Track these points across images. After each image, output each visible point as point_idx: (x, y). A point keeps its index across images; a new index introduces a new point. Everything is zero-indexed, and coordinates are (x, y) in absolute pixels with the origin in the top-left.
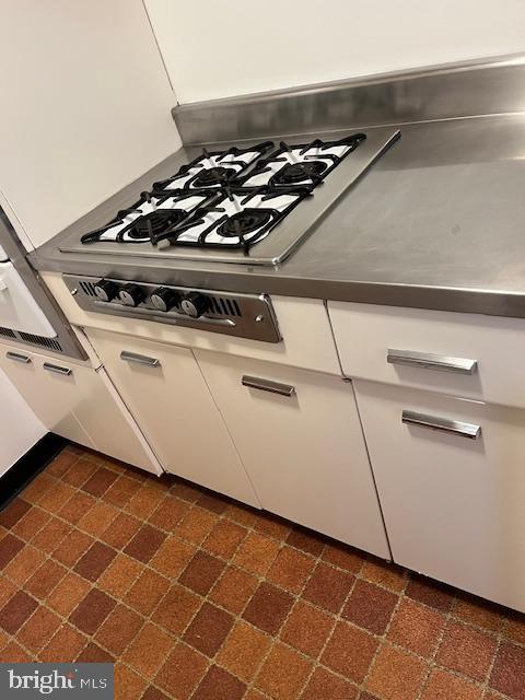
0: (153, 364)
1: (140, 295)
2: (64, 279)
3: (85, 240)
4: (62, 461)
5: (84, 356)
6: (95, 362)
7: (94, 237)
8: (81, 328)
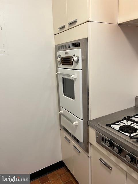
0: (109, 168)
1: (121, 151)
2: (96, 132)
3: (107, 125)
4: (61, 171)
5: (87, 151)
6: (89, 155)
7: (109, 125)
8: (91, 144)
